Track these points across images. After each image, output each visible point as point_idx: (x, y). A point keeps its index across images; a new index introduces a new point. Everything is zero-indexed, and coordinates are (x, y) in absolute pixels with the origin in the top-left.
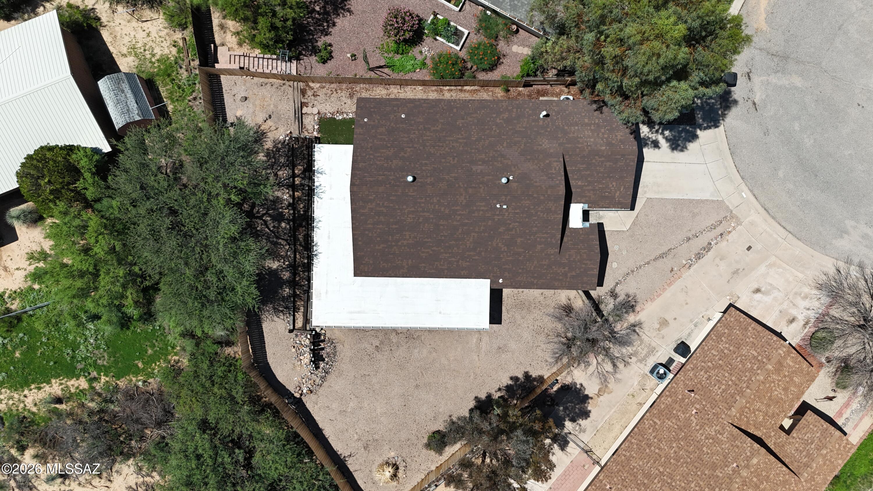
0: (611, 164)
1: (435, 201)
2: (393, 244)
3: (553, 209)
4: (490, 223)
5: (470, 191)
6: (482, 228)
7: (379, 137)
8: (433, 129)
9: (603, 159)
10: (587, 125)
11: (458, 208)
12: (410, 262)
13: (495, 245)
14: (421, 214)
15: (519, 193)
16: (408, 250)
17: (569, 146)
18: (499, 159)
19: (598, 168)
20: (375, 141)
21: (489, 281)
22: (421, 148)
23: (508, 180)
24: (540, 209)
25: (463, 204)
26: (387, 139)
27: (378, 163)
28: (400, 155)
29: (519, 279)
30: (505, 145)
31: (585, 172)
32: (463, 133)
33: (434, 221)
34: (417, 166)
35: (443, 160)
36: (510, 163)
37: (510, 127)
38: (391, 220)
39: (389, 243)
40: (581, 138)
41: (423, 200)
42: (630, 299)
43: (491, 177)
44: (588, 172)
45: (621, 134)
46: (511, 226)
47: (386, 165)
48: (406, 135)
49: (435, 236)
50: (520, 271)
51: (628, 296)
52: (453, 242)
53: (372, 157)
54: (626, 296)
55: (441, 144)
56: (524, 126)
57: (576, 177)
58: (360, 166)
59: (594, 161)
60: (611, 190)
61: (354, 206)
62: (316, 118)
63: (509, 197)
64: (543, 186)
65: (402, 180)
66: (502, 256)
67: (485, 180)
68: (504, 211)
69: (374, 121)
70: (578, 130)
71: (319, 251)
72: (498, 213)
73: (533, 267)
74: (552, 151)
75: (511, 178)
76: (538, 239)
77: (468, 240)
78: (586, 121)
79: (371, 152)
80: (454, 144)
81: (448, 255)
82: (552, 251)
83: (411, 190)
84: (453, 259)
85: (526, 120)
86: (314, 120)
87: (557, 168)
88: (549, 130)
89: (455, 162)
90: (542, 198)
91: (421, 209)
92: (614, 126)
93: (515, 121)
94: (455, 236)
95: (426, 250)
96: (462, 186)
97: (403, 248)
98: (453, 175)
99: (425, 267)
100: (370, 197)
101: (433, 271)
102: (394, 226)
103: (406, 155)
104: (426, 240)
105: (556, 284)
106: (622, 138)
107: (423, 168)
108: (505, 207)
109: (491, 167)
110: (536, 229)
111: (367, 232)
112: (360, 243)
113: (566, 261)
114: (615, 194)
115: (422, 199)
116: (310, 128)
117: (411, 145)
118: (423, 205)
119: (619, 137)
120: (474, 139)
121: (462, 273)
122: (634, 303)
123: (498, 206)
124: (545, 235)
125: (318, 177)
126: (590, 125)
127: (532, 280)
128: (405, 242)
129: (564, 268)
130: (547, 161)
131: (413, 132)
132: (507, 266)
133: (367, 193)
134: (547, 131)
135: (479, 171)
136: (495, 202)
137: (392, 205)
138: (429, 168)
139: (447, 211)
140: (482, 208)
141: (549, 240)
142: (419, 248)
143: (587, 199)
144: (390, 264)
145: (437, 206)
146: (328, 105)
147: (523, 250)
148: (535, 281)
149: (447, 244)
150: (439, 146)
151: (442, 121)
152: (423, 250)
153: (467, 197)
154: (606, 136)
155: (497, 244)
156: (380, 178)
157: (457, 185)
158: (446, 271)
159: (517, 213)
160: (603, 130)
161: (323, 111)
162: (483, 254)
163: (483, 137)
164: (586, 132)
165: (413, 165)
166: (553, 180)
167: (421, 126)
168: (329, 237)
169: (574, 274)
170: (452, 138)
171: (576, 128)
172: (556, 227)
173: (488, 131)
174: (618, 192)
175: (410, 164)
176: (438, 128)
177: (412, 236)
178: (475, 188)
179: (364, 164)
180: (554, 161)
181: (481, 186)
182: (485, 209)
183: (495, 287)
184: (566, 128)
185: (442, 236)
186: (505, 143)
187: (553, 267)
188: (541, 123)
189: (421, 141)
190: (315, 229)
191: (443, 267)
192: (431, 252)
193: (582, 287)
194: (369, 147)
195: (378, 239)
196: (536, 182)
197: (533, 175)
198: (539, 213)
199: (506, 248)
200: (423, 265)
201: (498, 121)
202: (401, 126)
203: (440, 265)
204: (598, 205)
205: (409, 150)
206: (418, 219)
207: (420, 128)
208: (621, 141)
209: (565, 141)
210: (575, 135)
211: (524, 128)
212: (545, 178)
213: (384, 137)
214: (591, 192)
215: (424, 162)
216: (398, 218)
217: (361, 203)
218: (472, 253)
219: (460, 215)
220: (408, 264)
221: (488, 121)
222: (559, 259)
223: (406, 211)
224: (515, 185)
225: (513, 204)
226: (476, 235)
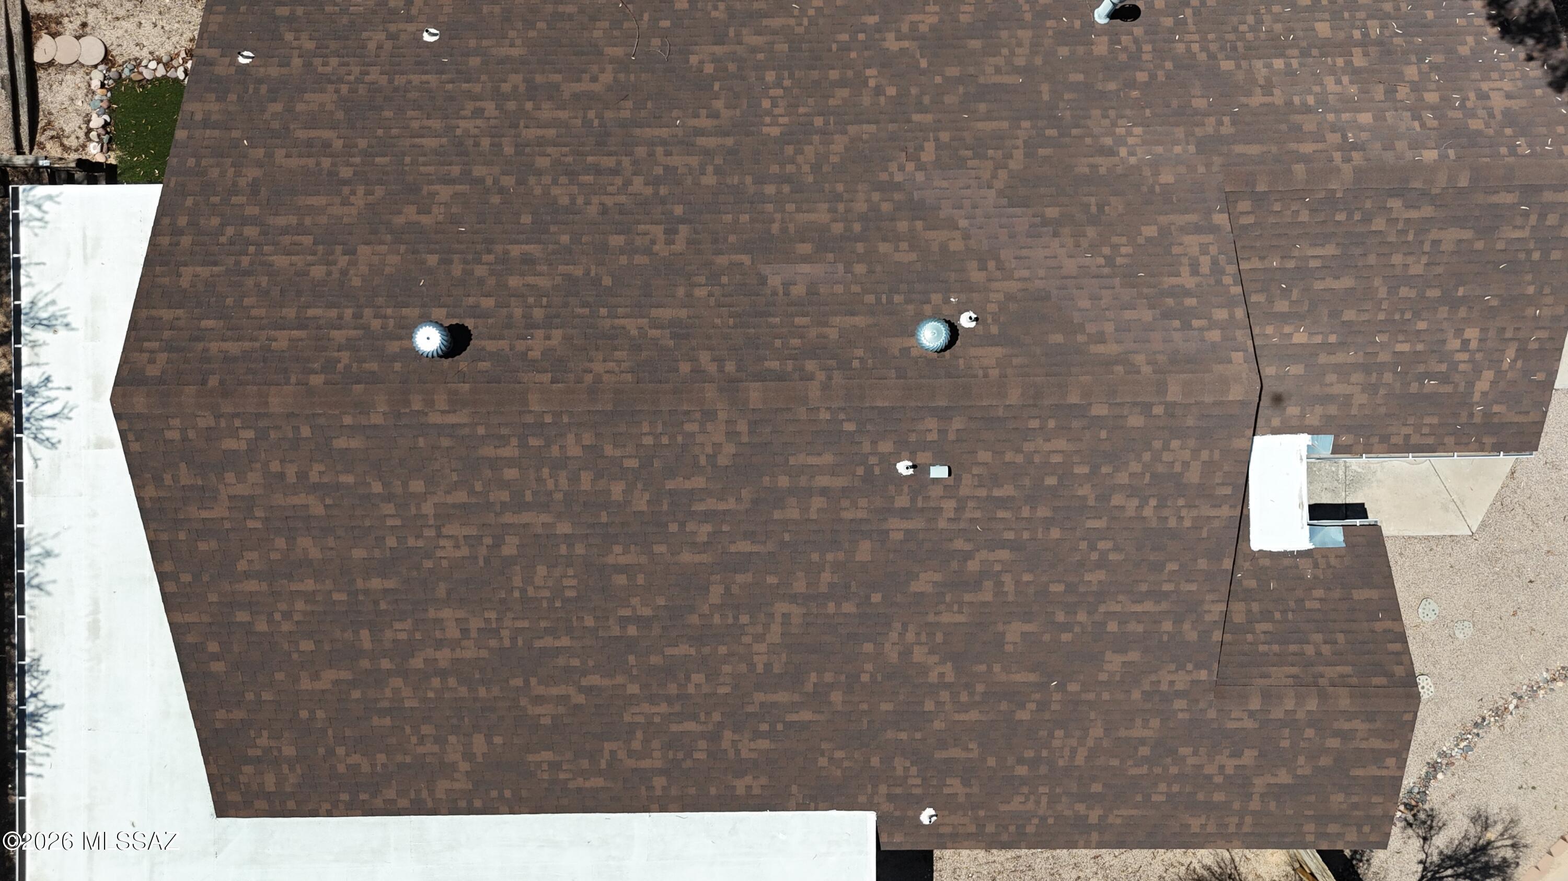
0: (1467, 234)
1: (574, 451)
2: (385, 664)
3: (1193, 476)
4: (864, 551)
5: (755, 394)
6: (826, 577)
7: (302, 134)
8: (570, 89)
9: (1427, 211)
10: (1326, 47)
11: (699, 482)
12: (479, 744)
13: (893, 656)
14: (508, 518)
15: (1014, 397)
16: (463, 691)
17: (1254, 150)
18: (902, 226)
19: (1397, 259)
20: (280, 153)
21: (870, 818)
22: (508, 181)
23: (954, 331)
24: (1123, 478)
25: (722, 461)
26: (338, 144)
27: (280, 261)
28: (399, 220)
29: (1016, 804)
30: (929, 154)
31: (1330, 283)
32: (719, 104)
33: (580, 549)
34: (480, 271)
35: (617, 240)
36: (957, 245)
37: (953, 71)
38: (358, 553)
39: (365, 664)
40: (1307, 110)
41: (510, 451)
42: (1491, 835)
43: (859, 321)
44: (1347, 282)
45: (1507, 85)
46: (973, 566)
47: (318, 272)
48: (436, 124)
49: (589, 622)
50: (1022, 770)
51: (1482, 820)
52: (683, 649)
53: (251, 232)
54: (1474, 820)
55: (609, 162)
56: (1020, 62)
57: (1282, 306)
58: (185, 282)
59: (1379, 224)
60: (1454, 366)
61: (150, 491)
62: (96, 84)
63: (957, 424)
64: (1140, 359)
65: (394, 347)
66: (929, 706)
67: (833, 334)
68: (937, 491)
69: (285, 63)
70: (1289, 72)
71: (48, 697)
72: (902, 501)
73: (1082, 754)
74: (1167, 177)
75: (966, 321)
76: (1112, 627)
77: (759, 638)
78: (1323, 29)
79: (252, 210)
80: (676, 160)
81: (663, 708)
82: (1182, 681)
83: (441, 401)
84: (691, 726)
85: (1025, 35)
86: (91, 92)
87: (1205, 261)
88: (1142, 77)
89: (679, 246)
90: (1136, 421)
91: (505, 496)
92: (1464, 50)
93: (975, 44)
94: (694, 619)
95: (555, 691)
96: (712, 368)
97: (436, 682)
98: (665, 314)
99: (555, 766)
100: (229, 444)
101: (597, 782)
102: (376, 583)
103: (425, 220)
104: (548, 642)
105: (1195, 824)
106: (1515, 104)
107: (514, 282)
108: (939, 472)
109: (860, 269)
110: (1101, 575)
111: (242, 616)
112: (218, 667)
113: (1249, 724)
114: (1471, 384)
115: (503, 441)
116: (71, 125)
117: (456, 170)
118: (511, 474)
119: (1498, 102)
120: (775, 131)
121: (740, 786)
122: (1509, 854)
123: (903, 468)
124: (1149, 606)
125: (34, 345)
126: (1344, 47)
127: (1081, 808)
128: (444, 656)
129: (1236, 754)
130: (1150, 231)
131: (470, 106)
132: (955, 753)
133: (205, 421)
134: (1131, 84)
135: (798, 290)
136: (886, 447)
137: (348, 479)
138: (543, 282)
139: (641, 503)
140: (823, 481)
141: (1167, 626)
142: (518, 682)
143: (1333, 410)
144: (381, 758)
145: (586, 480)
146: (147, 26)
147: (1032, 678)
148: (1094, 817)
149: (655, 660)
150: (598, 171)
151: (619, 51)
152: (540, 690)
153: (742, 427)
154: (1432, 97)
155: (906, 653)
156: (282, 340)
157: (685, 368)
158: (659, 782)
159: (1003, 503)
160: (1411, 72)
161: (125, 51)
162: (836, 697)
163: (819, 121)
164: (1329, 81)
165: (457, 270)
166: (1186, 326)
167: (516, 79)
168: (94, 629)
169: (1284, 777)
170: (664, 132)
171: (1279, 63)
172: (1202, 564)
173: (844, 93)
174: (1488, 375)
175: (446, 262)
176: (596, 87)
177: (475, 624)
178: (781, 377)
179: (204, 272)
180: (1183, 230)
181: (810, 365)
182: (839, 482)
183: (899, 842)
184: (1227, 65)
185: (624, 621)
186: (930, 146)
187: (1184, 751)
188: (1101, 47)
189: (508, 150)
190: (29, 595)
191: (646, 764)
192: (580, 699)
193: (1321, 835)
194: (242, 182)
195: (307, 645)
196: (1101, 338)
197: (1085, 303)
198: (1117, 500)
199: (948, 669)
200: (547, 756)
201: (892, 43)
202: (416, 79)
203: (631, 753)
204: (1385, 439)
205: (444, 192)
206: (498, 543)
207: (506, 87)
208: (1510, 118)
209: (1227, 129)
210: (1278, 98)
211: (1017, 70)
212: (1147, 315)
213: (327, 134)
214: (1357, 377)
215: (515, 251)
216: (391, 542)
217: (186, 476)
218: (782, 697)
219: (708, 516)
220: (468, 756)
221: (845, 48)
222: (1212, 714)
223: (428, 508)
224: (990, 355)
225: (984, 456)
226: (796, 611)
